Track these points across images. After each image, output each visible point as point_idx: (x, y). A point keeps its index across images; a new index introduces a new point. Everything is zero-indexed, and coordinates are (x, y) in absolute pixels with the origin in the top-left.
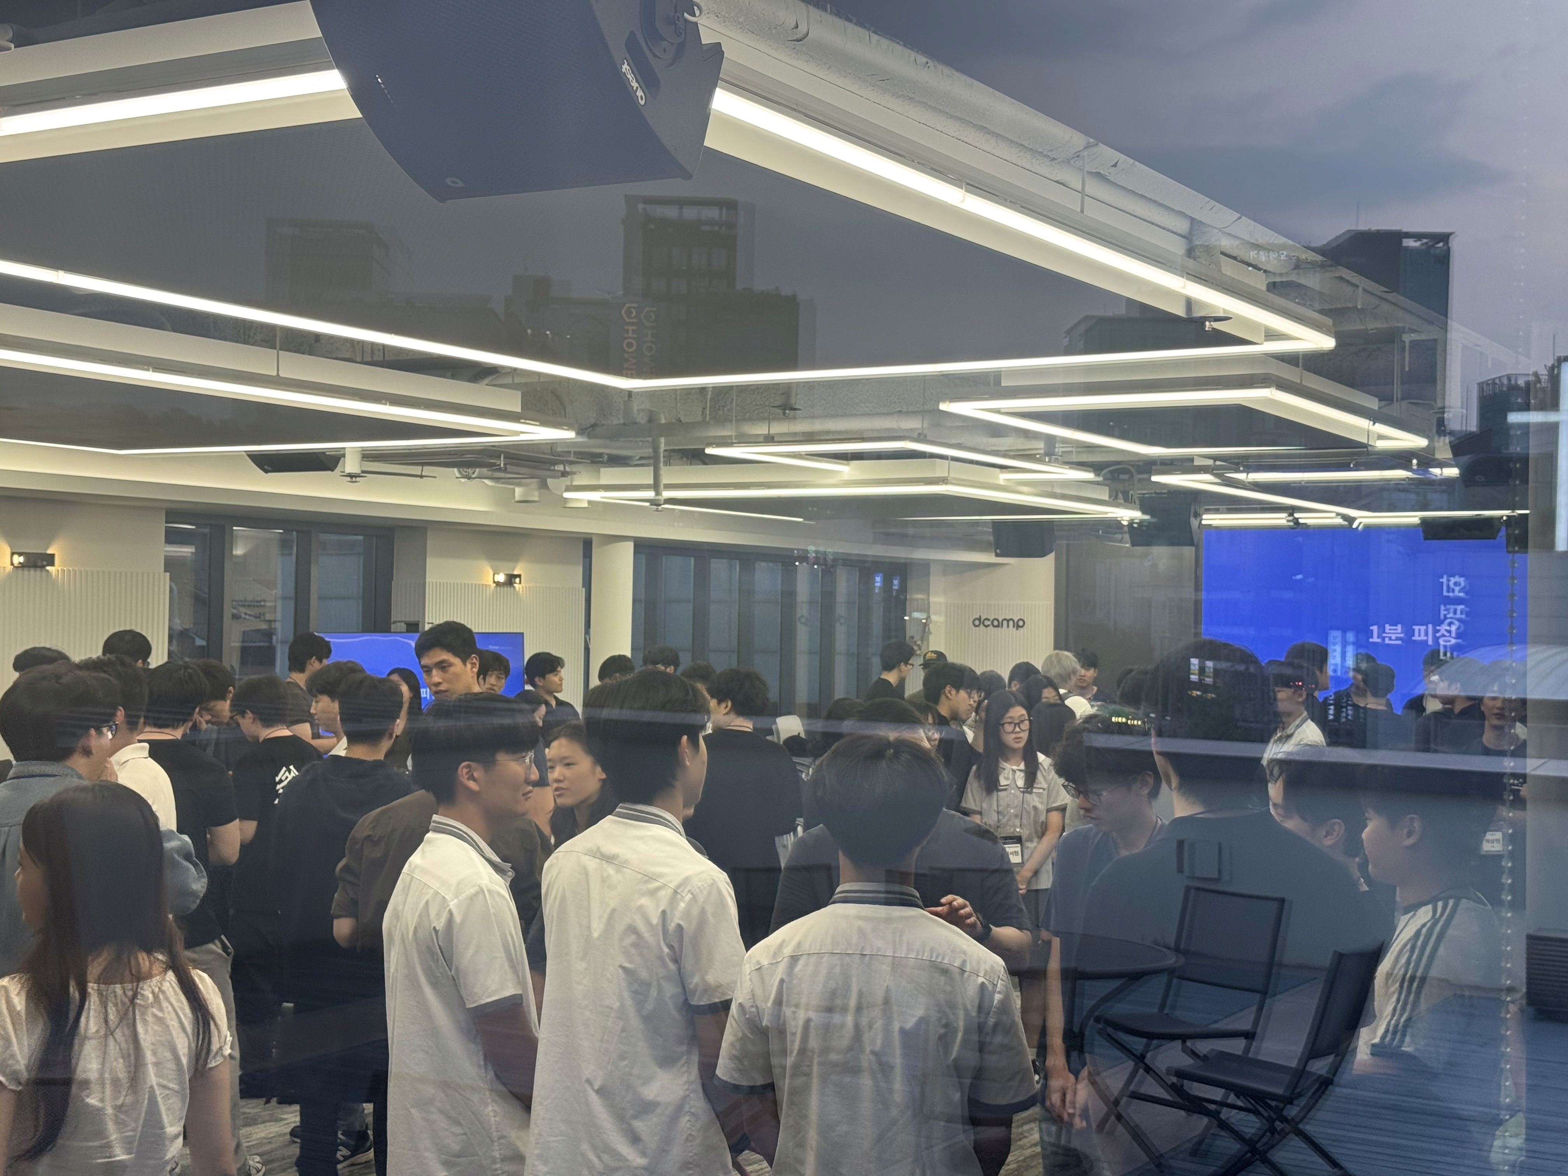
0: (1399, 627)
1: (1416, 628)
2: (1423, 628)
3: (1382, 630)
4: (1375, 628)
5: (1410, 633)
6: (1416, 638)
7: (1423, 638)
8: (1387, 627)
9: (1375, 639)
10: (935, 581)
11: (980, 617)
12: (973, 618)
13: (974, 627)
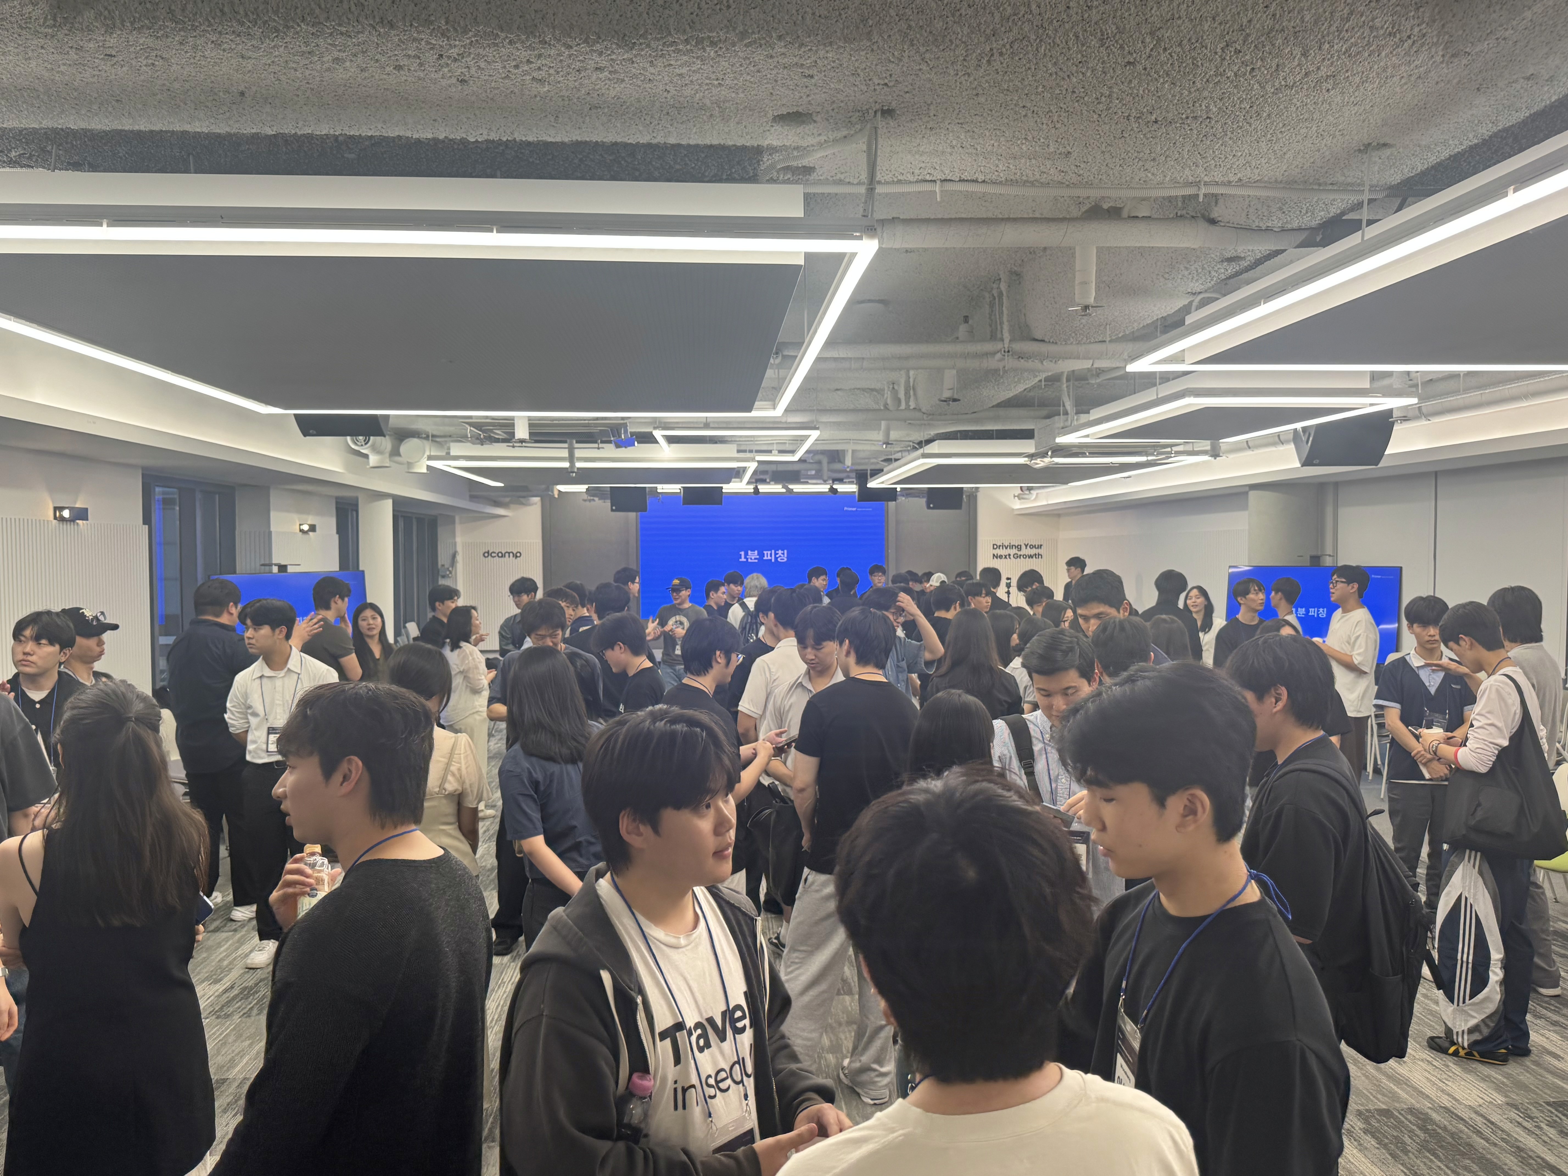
0: (756, 552)
1: (765, 552)
2: (769, 552)
3: (746, 554)
4: (742, 553)
5: (761, 555)
6: (765, 558)
7: (769, 558)
8: (750, 552)
9: (743, 559)
10: (458, 527)
11: (488, 551)
12: (484, 551)
13: (484, 558)
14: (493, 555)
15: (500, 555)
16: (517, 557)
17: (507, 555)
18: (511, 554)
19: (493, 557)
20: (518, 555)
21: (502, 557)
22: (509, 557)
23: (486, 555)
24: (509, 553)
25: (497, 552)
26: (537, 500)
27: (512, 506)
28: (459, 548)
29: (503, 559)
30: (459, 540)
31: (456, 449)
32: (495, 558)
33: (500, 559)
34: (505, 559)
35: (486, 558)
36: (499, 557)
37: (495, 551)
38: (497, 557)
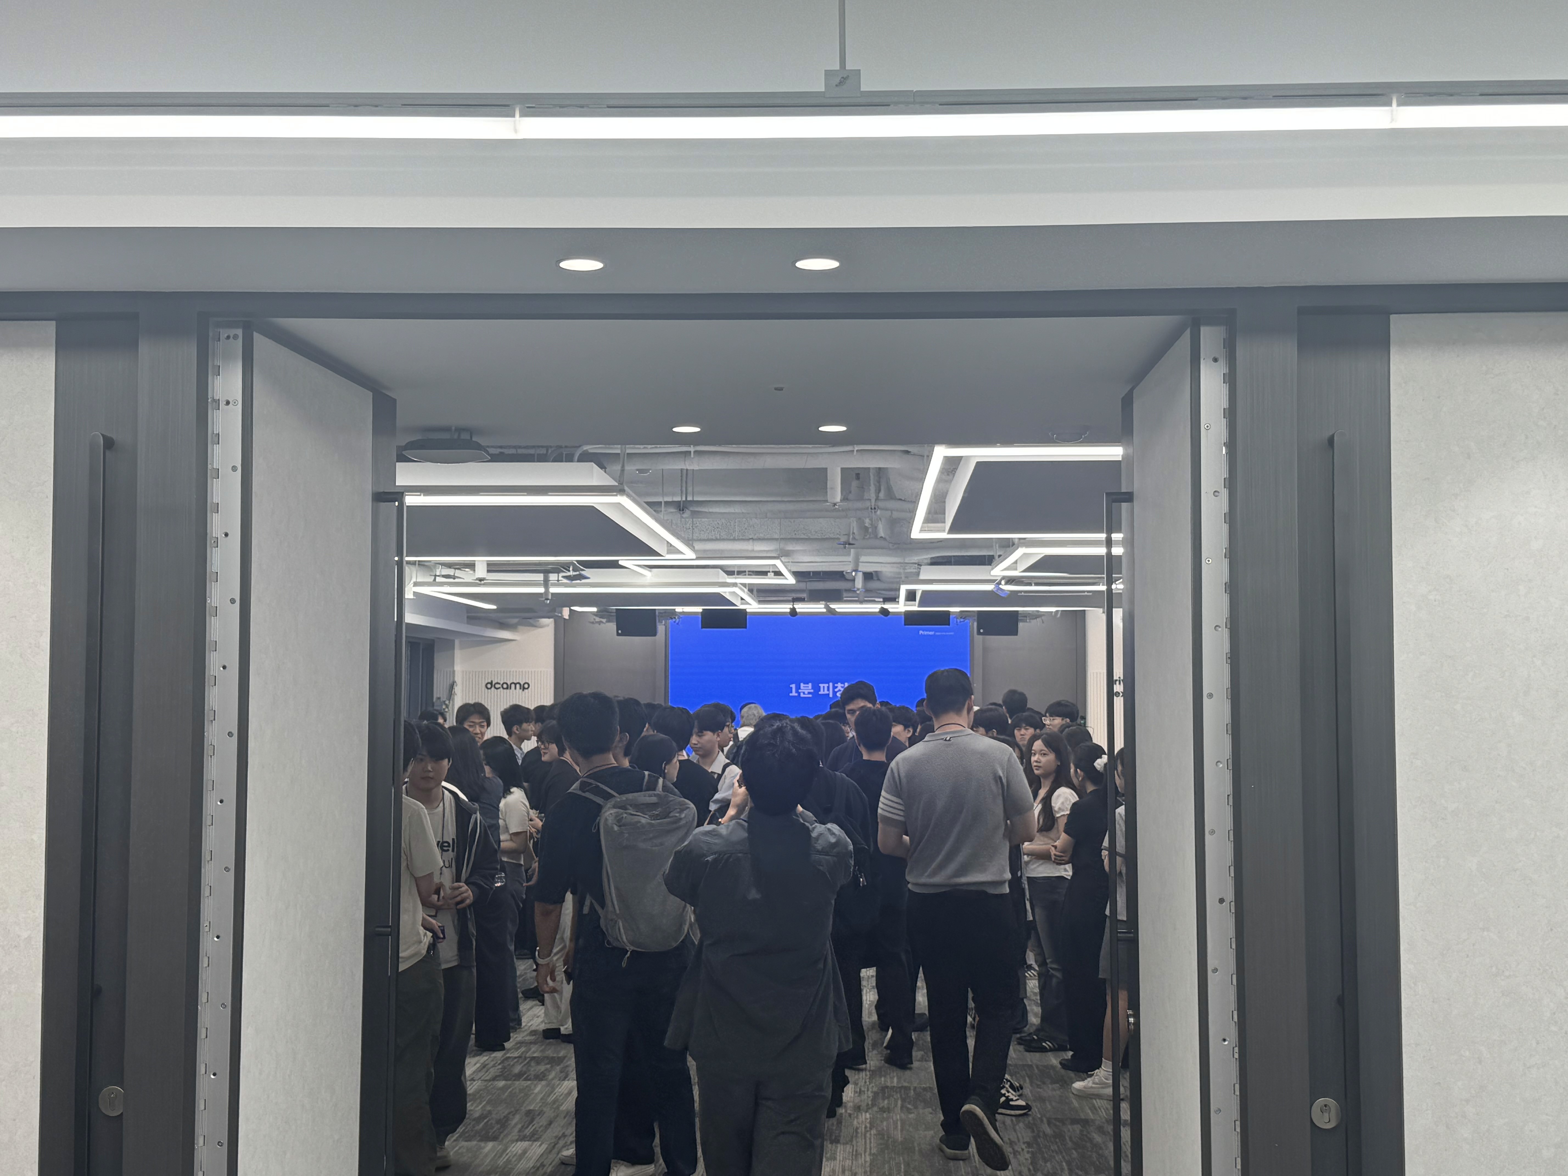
0: (810, 685)
1: (821, 685)
2: (826, 685)
3: (798, 688)
4: (793, 686)
5: (816, 688)
6: (821, 692)
7: (826, 692)
9: (794, 694)
10: (458, 654)
11: (492, 681)
12: (487, 682)
13: (486, 689)
14: (497, 686)
15: (505, 686)
16: (524, 689)
17: (513, 686)
18: (518, 686)
19: (497, 689)
20: (526, 686)
21: (507, 688)
22: (515, 688)
23: (489, 686)
24: (515, 684)
25: (501, 683)
26: (549, 622)
27: (520, 628)
28: (458, 678)
29: (508, 690)
30: (458, 668)
32: (499, 690)
33: (505, 690)
34: (511, 691)
35: (489, 690)
36: (504, 689)
37: (499, 682)
38: (501, 689)
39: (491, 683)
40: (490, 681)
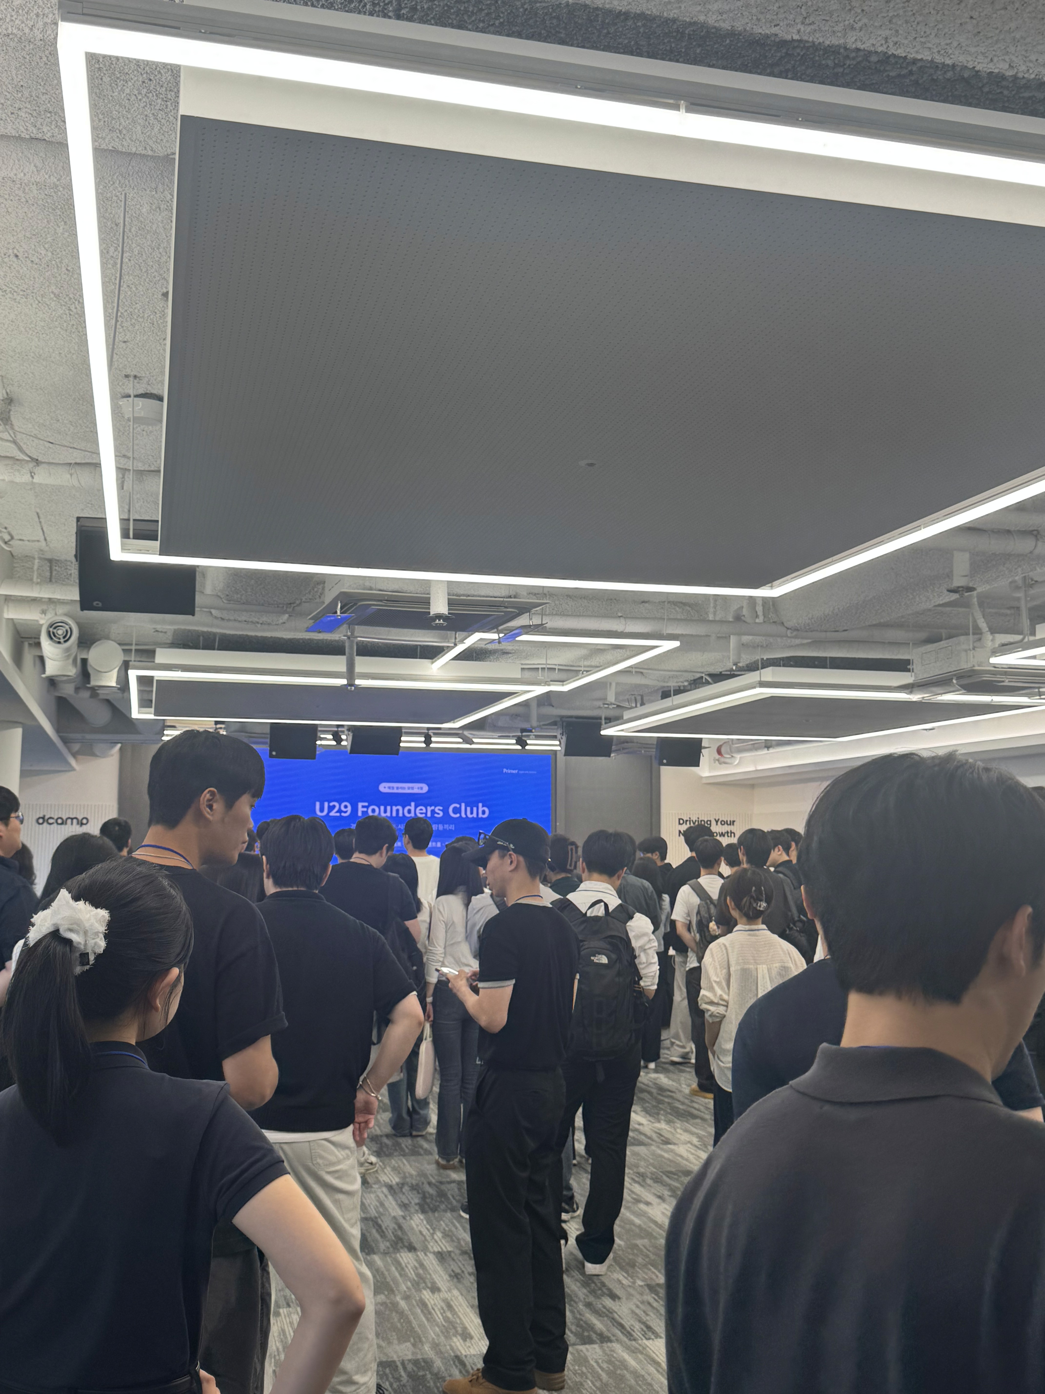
11: (44, 816)
12: (38, 817)
13: (37, 825)
14: (51, 821)
15: (60, 821)
16: (82, 824)
17: (69, 821)
18: (75, 821)
19: (50, 824)
20: (85, 821)
21: (62, 824)
22: (72, 824)
23: (41, 821)
24: (72, 819)
25: (56, 818)
26: (116, 748)
27: (80, 756)
29: (63, 826)
31: (162, 656)
32: (52, 826)
33: (59, 826)
34: (67, 826)
35: (41, 826)
36: (58, 824)
37: (52, 816)
38: (55, 825)
39: (43, 818)
40: (41, 816)
